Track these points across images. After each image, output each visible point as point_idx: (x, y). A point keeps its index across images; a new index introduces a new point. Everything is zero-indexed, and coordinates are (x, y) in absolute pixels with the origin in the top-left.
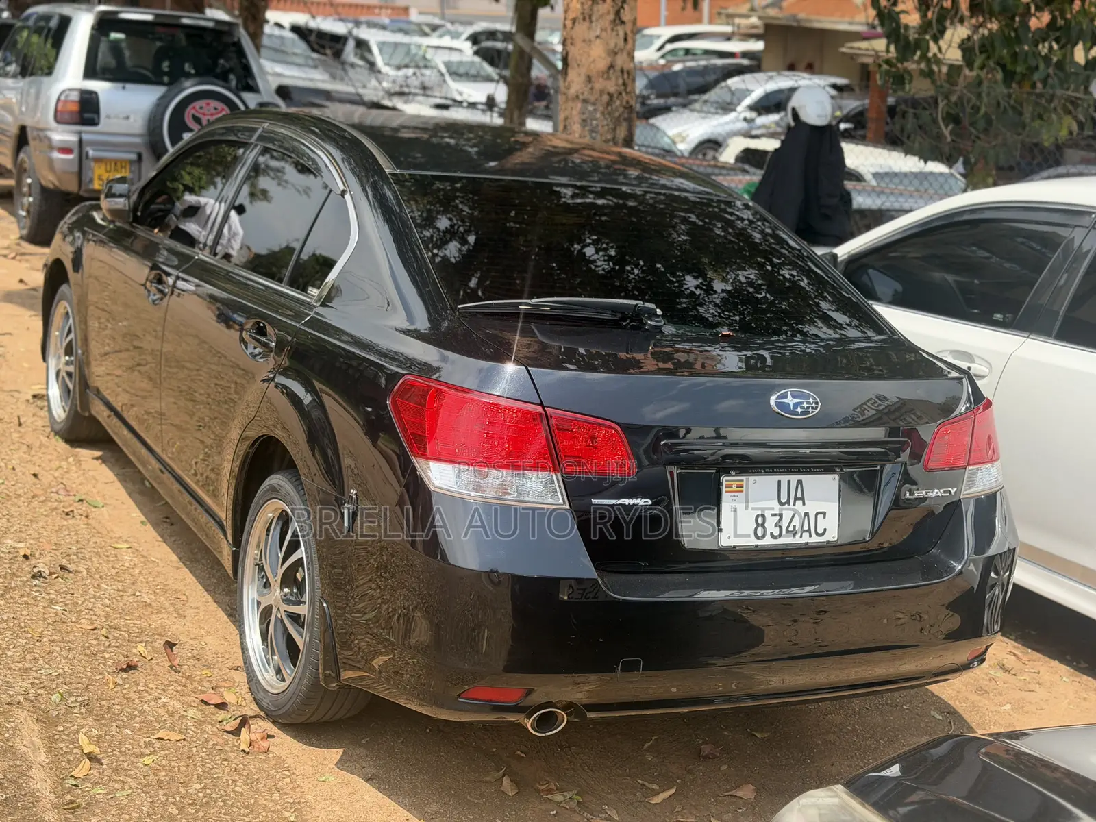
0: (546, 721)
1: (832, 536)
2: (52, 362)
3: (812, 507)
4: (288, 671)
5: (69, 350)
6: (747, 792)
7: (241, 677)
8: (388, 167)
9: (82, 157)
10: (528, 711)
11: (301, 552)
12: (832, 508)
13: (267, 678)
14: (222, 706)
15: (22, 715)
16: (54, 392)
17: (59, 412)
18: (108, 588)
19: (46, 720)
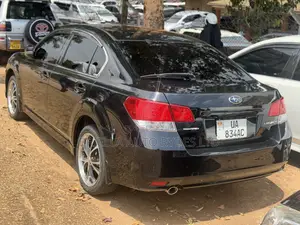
0: (172, 190)
1: (245, 136)
2: (9, 97)
3: (240, 128)
4: (94, 180)
5: (15, 94)
6: (222, 207)
7: (78, 183)
8: (114, 39)
9: (7, 40)
10: (167, 188)
11: (97, 147)
12: (245, 128)
13: (87, 183)
14: (75, 191)
15: (24, 196)
16: (10, 106)
17: (12, 111)
18: (37, 160)
19: (30, 198)
